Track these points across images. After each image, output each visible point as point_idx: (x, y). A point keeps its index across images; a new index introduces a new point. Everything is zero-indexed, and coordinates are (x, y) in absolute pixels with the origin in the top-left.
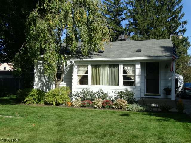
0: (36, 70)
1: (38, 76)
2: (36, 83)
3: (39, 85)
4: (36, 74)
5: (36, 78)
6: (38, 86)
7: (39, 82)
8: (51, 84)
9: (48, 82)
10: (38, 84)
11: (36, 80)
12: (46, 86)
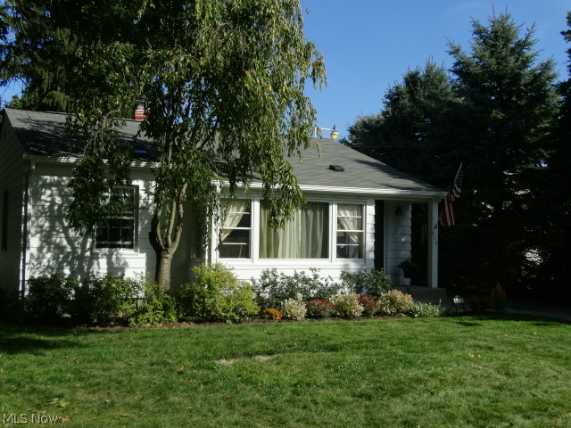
0: (33, 206)
1: (39, 230)
2: (32, 255)
3: (45, 262)
4: (33, 222)
5: (33, 236)
6: (40, 263)
7: (45, 250)
8: (94, 257)
9: (79, 251)
10: (39, 259)
11: (34, 242)
12: (71, 264)
